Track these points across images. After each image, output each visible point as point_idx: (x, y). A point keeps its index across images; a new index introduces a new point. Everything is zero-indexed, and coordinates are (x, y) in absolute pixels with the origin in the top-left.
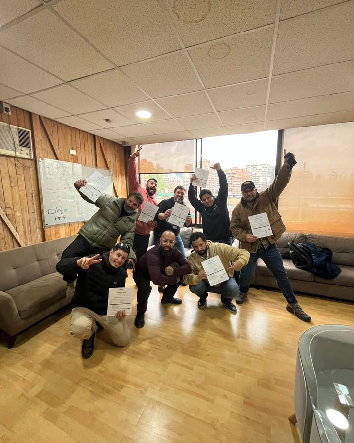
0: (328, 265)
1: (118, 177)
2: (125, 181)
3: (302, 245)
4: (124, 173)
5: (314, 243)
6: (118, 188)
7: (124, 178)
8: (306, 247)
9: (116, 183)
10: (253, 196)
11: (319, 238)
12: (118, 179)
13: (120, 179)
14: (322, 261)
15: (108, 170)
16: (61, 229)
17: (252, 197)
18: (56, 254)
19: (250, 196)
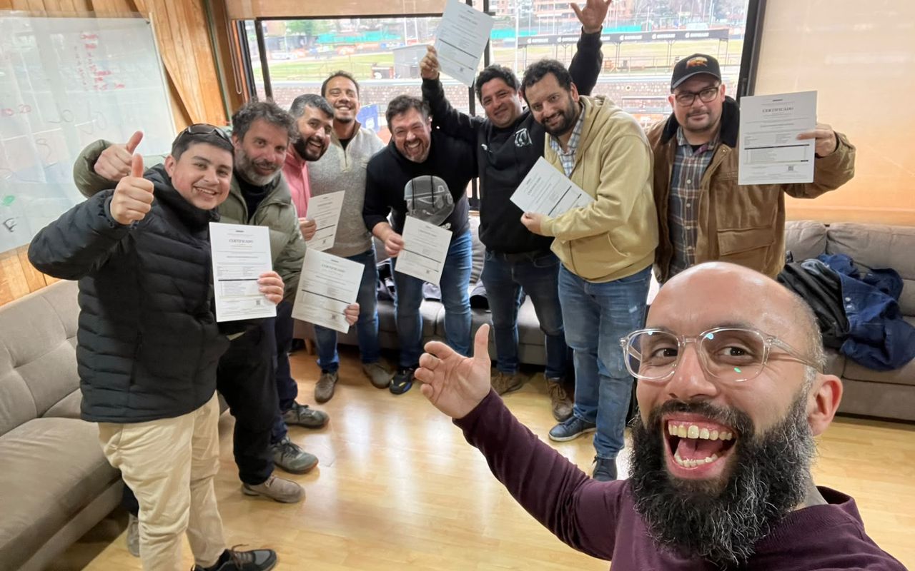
0: (888, 332)
1: (177, 39)
2: (208, 50)
3: (818, 267)
4: (199, 18)
5: (851, 254)
6: (187, 83)
7: (202, 36)
8: (827, 273)
9: (174, 64)
10: (709, 113)
11: (868, 237)
12: (178, 49)
13: (188, 44)
14: (874, 319)
15: (140, 16)
16: (7, 269)
17: (706, 116)
18: (11, 366)
19: (698, 111)
